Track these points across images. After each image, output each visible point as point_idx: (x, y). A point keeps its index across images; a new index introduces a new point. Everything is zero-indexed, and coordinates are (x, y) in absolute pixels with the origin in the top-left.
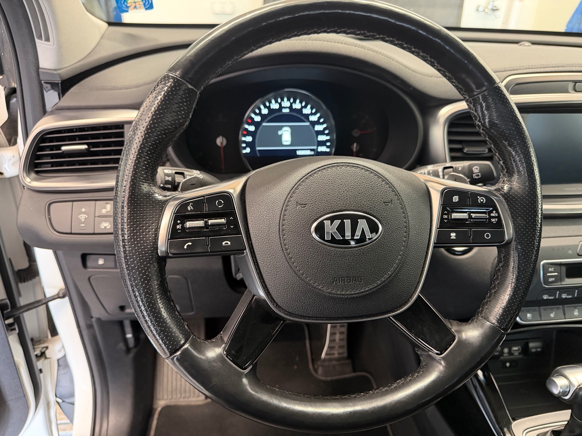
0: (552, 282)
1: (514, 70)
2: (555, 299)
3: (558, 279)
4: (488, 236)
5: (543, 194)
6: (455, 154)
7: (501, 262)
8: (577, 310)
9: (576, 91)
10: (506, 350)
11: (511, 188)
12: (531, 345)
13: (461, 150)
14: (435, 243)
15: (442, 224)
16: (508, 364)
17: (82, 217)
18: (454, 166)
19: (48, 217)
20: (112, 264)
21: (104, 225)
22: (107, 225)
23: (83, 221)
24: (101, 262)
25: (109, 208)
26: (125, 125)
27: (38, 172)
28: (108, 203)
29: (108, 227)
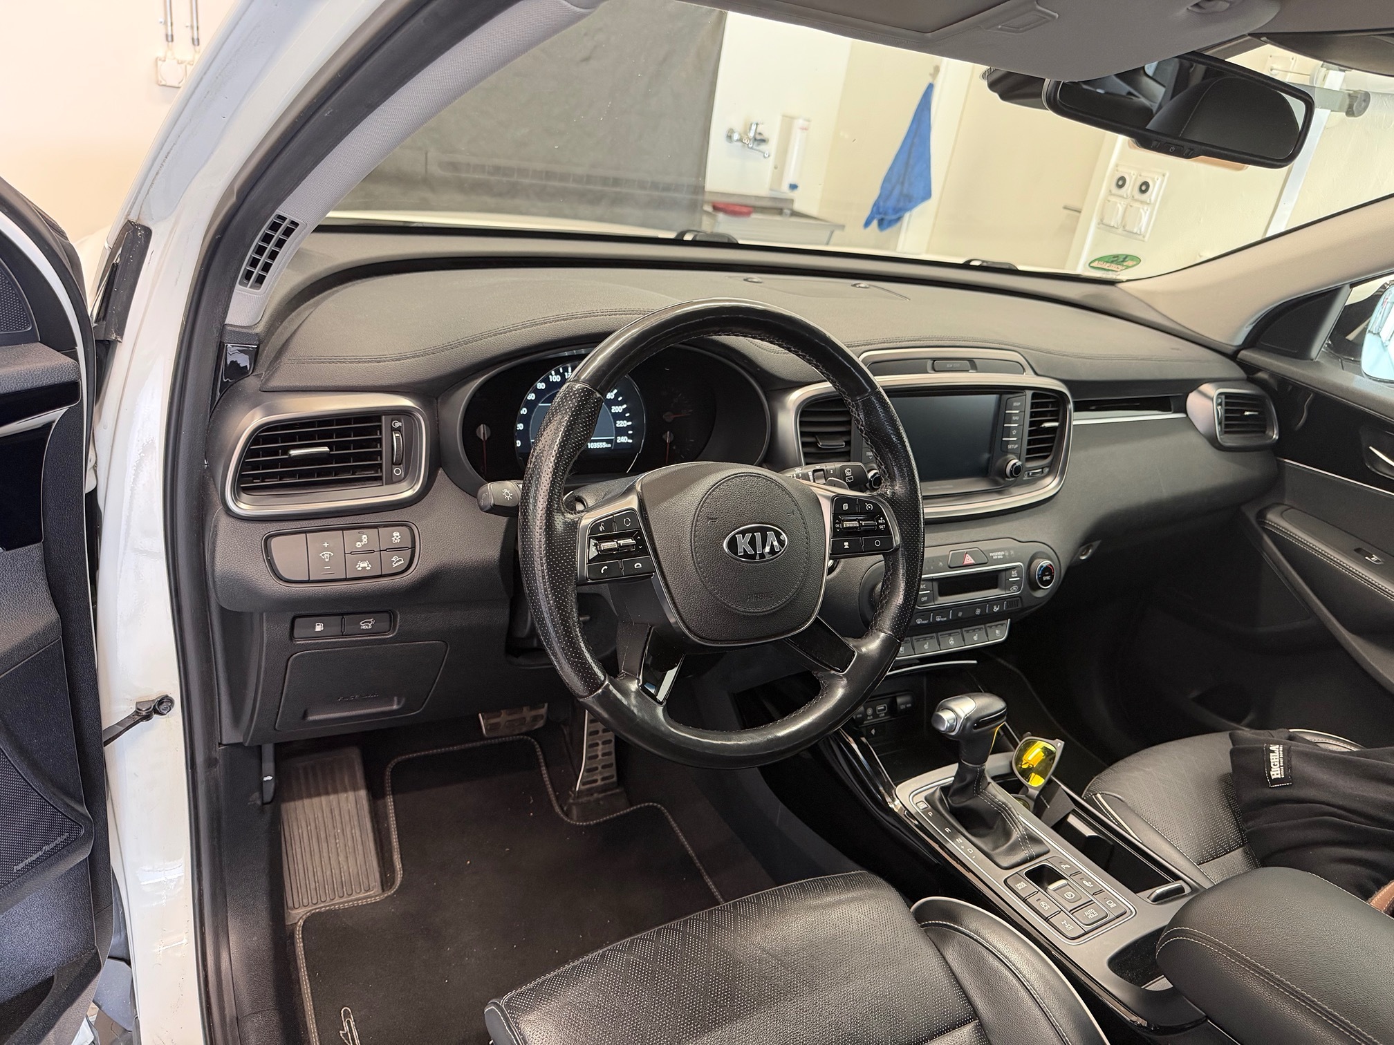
0: (925, 602)
1: (868, 345)
2: (929, 623)
3: (932, 598)
4: (878, 543)
5: (923, 494)
6: (808, 450)
7: (889, 571)
8: (952, 638)
9: (935, 371)
10: (870, 711)
11: (893, 492)
12: (899, 700)
13: (815, 444)
14: (831, 554)
15: (836, 533)
16: (873, 732)
17: (326, 556)
18: (824, 468)
19: (267, 559)
20: (336, 630)
21: (362, 565)
22: (365, 565)
23: (327, 560)
24: (319, 628)
25: (365, 540)
26: (383, 417)
27: (246, 490)
28: (363, 533)
29: (368, 568)
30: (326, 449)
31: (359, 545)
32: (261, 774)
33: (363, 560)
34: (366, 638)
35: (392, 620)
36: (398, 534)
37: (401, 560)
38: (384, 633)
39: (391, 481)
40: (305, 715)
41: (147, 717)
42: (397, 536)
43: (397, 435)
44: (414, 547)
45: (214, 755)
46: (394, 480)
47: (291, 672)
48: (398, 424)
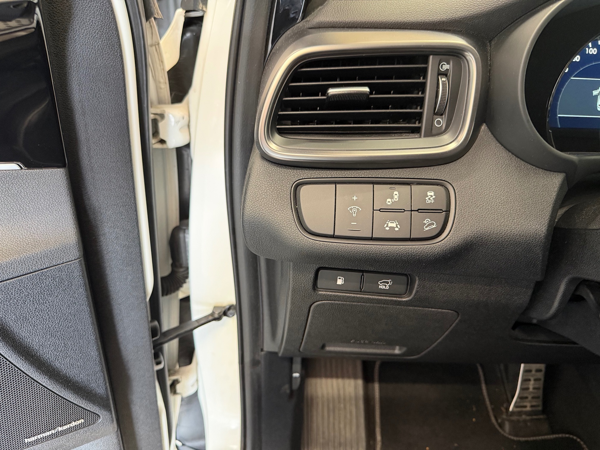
17: (354, 210)
19: (295, 207)
20: (356, 285)
21: (390, 225)
22: (394, 225)
23: (354, 215)
24: (340, 282)
25: (396, 197)
26: (431, 57)
27: (281, 132)
28: (395, 189)
29: (397, 229)
30: (366, 89)
31: (389, 201)
32: (291, 373)
33: (392, 220)
34: (383, 298)
35: (410, 284)
36: (432, 194)
37: (433, 224)
38: (400, 295)
39: (430, 133)
40: (323, 347)
41: (219, 319)
42: (432, 196)
43: (444, 79)
44: (448, 211)
45: (257, 357)
46: (434, 132)
47: (313, 316)
48: (446, 67)
